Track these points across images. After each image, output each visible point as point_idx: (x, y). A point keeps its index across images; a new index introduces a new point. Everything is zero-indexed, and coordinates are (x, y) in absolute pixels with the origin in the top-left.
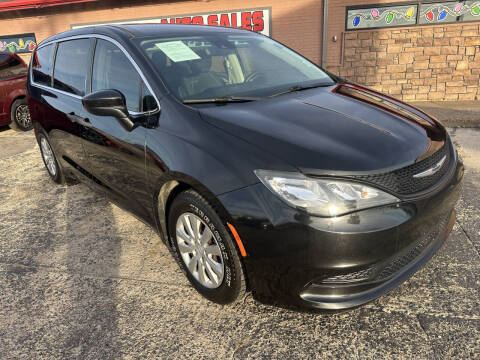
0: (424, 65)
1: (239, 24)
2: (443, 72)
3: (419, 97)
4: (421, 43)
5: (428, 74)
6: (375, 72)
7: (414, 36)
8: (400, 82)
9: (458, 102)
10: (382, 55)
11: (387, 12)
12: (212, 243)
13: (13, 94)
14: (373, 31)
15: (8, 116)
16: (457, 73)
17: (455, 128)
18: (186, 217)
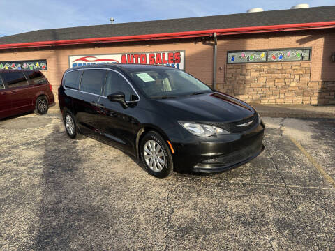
0: (272, 84)
1: (167, 59)
2: (282, 88)
3: (270, 101)
4: (270, 72)
5: (274, 88)
6: (244, 87)
7: (266, 68)
8: (259, 93)
9: (292, 105)
10: (248, 78)
11: (249, 55)
12: (160, 151)
13: (38, 94)
14: (242, 64)
15: (34, 106)
16: (290, 89)
17: (285, 118)
18: (149, 142)
